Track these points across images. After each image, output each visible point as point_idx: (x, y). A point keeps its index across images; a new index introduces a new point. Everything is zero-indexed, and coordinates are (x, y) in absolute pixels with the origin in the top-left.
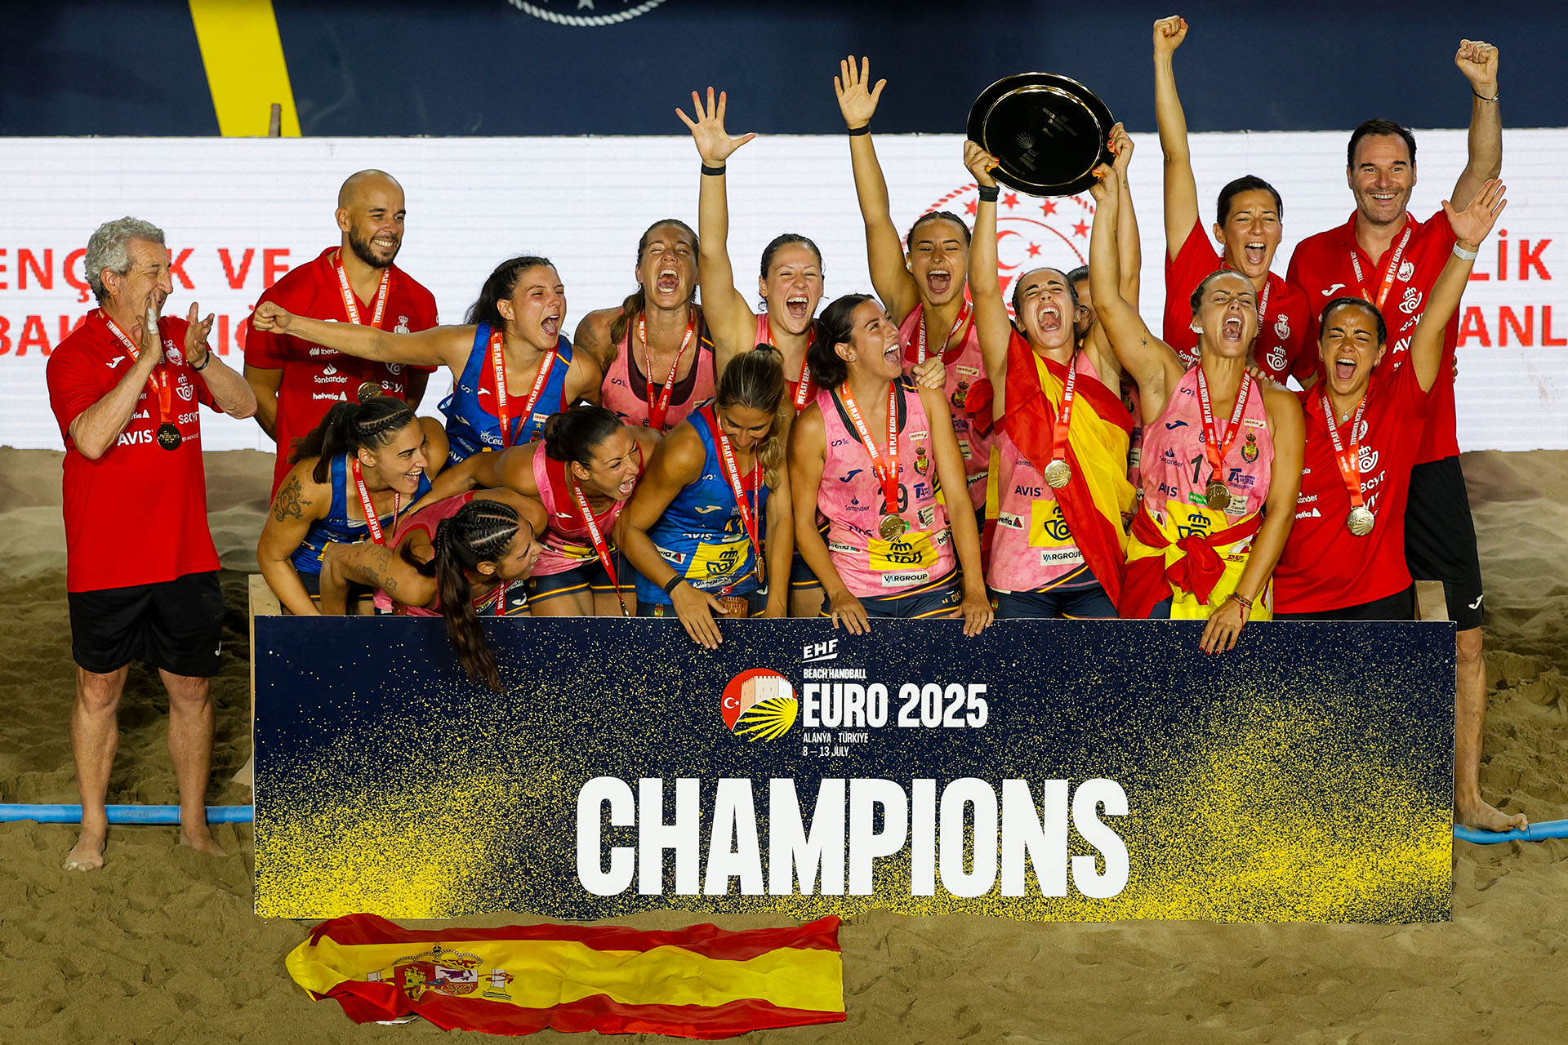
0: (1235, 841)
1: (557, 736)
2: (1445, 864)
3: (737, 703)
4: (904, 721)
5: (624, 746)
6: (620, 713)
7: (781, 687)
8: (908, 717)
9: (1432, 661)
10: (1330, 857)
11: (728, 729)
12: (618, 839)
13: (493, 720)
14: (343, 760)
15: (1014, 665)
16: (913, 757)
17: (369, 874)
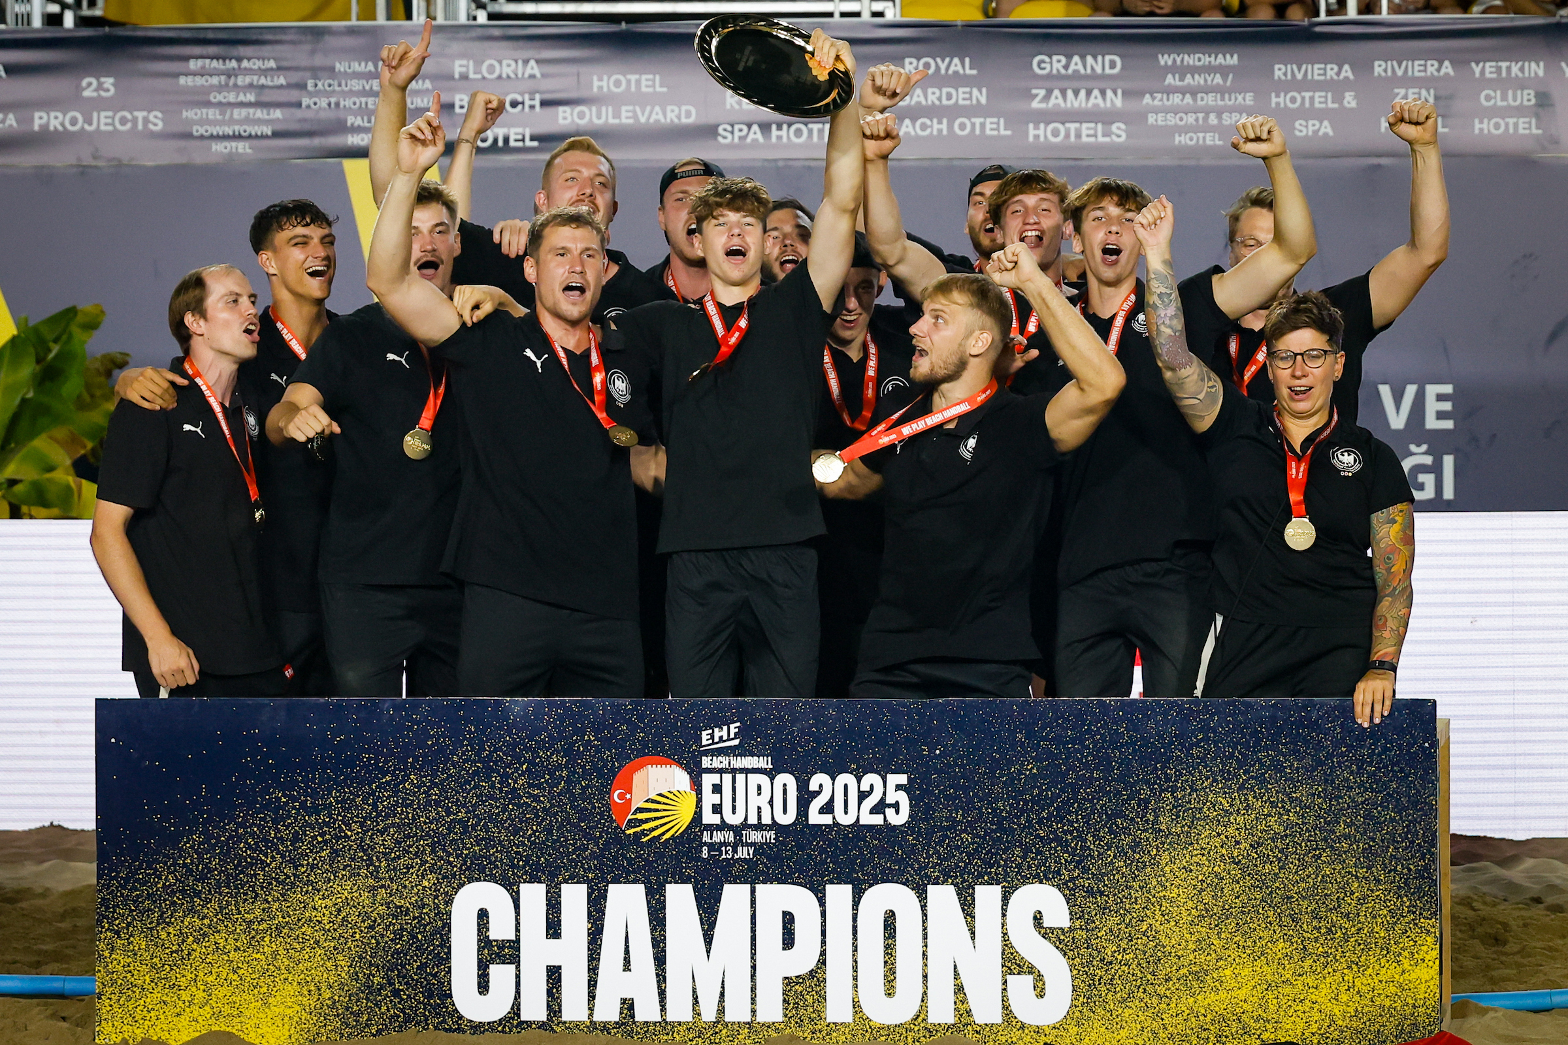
0: (1192, 957)
1: (428, 834)
2: (1432, 983)
3: (628, 796)
4: (815, 818)
5: (503, 846)
6: (498, 807)
7: (678, 778)
8: (820, 813)
9: (1411, 745)
10: (1300, 975)
11: (618, 827)
12: (497, 955)
13: (357, 817)
14: (191, 864)
15: (938, 752)
16: (826, 858)
17: (221, 995)
